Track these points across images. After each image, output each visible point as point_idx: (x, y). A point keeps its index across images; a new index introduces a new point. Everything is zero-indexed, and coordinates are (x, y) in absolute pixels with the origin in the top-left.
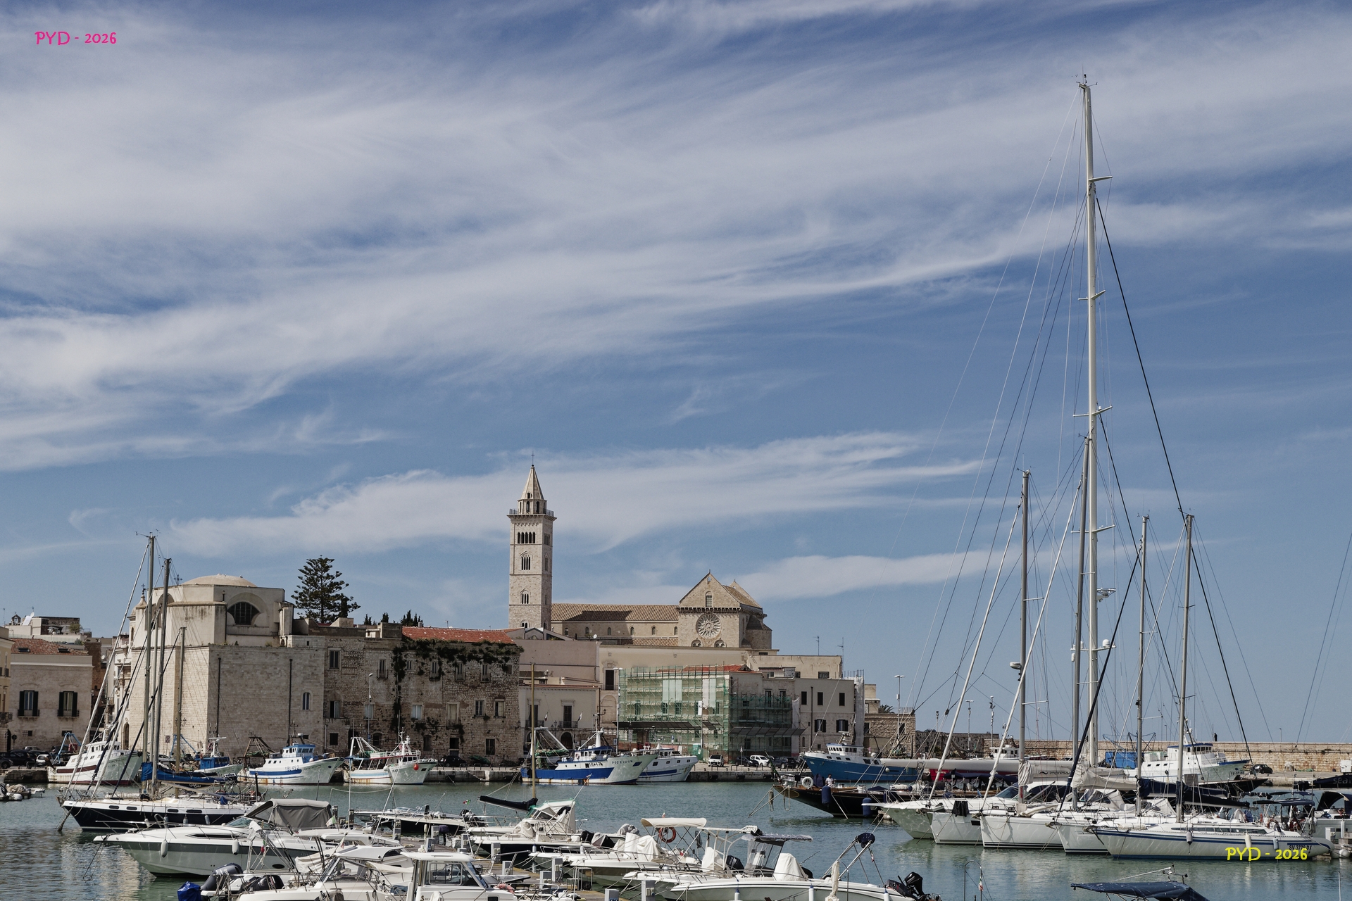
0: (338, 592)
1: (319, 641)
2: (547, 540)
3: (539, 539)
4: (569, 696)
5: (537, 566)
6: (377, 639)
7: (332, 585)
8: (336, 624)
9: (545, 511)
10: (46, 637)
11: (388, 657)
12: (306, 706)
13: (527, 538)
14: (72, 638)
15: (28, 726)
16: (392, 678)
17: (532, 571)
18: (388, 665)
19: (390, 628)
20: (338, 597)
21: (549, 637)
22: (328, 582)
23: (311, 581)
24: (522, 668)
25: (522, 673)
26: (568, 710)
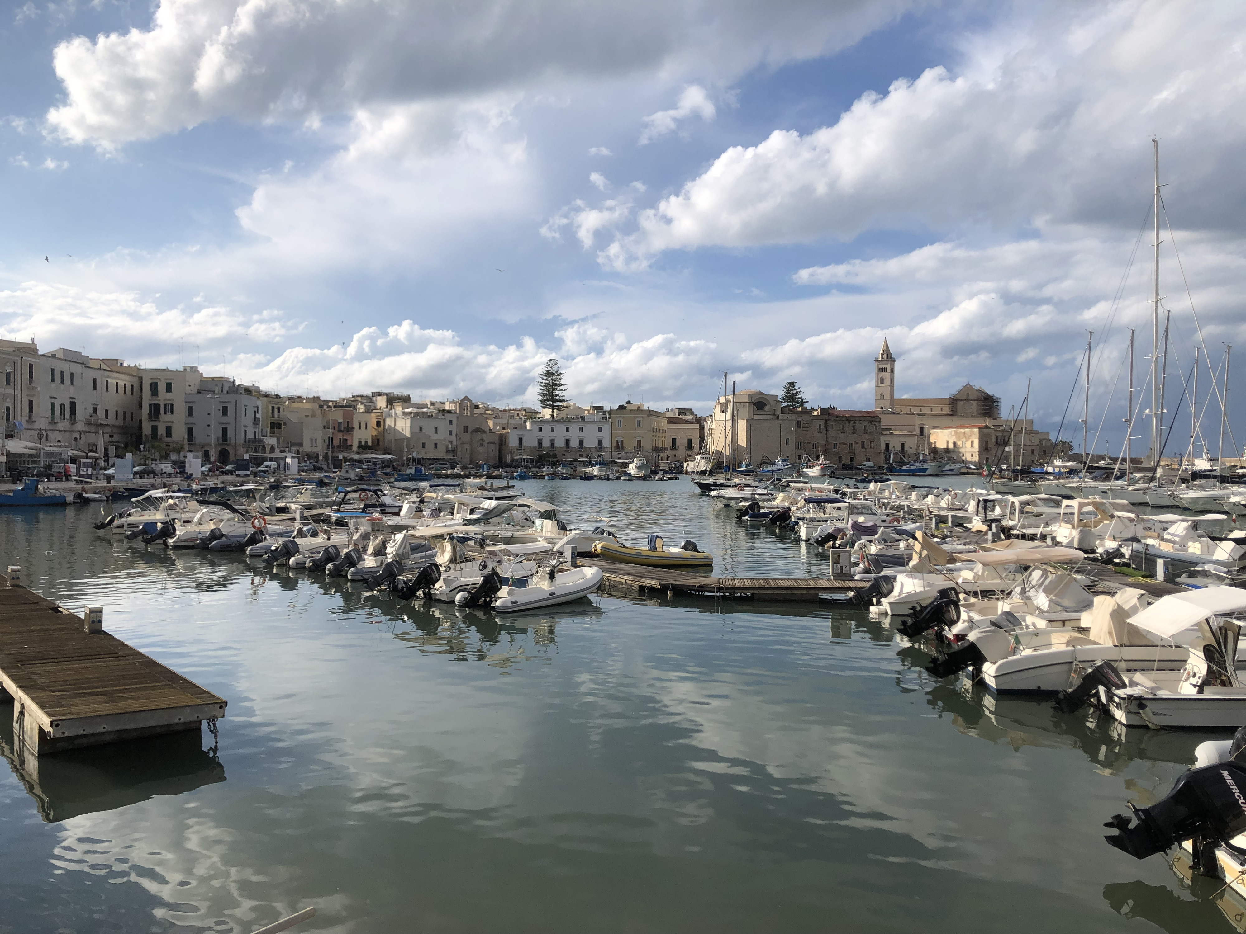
0: (800, 396)
1: (793, 417)
2: (892, 370)
3: (888, 370)
4: (903, 439)
5: (887, 382)
6: (818, 415)
7: (797, 393)
8: (800, 409)
9: (891, 357)
10: (680, 417)
11: (822, 423)
12: (787, 443)
13: (884, 370)
14: (691, 417)
15: (674, 453)
16: (825, 432)
17: (885, 384)
18: (822, 427)
19: (823, 411)
20: (799, 398)
21: (894, 413)
22: (795, 392)
23: (788, 392)
24: (882, 427)
25: (883, 429)
26: (903, 445)
